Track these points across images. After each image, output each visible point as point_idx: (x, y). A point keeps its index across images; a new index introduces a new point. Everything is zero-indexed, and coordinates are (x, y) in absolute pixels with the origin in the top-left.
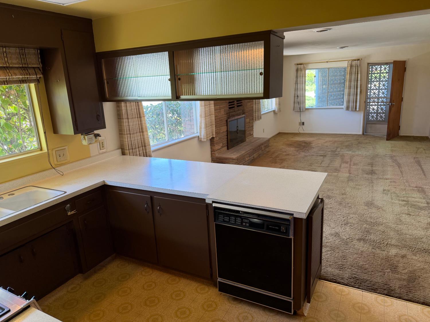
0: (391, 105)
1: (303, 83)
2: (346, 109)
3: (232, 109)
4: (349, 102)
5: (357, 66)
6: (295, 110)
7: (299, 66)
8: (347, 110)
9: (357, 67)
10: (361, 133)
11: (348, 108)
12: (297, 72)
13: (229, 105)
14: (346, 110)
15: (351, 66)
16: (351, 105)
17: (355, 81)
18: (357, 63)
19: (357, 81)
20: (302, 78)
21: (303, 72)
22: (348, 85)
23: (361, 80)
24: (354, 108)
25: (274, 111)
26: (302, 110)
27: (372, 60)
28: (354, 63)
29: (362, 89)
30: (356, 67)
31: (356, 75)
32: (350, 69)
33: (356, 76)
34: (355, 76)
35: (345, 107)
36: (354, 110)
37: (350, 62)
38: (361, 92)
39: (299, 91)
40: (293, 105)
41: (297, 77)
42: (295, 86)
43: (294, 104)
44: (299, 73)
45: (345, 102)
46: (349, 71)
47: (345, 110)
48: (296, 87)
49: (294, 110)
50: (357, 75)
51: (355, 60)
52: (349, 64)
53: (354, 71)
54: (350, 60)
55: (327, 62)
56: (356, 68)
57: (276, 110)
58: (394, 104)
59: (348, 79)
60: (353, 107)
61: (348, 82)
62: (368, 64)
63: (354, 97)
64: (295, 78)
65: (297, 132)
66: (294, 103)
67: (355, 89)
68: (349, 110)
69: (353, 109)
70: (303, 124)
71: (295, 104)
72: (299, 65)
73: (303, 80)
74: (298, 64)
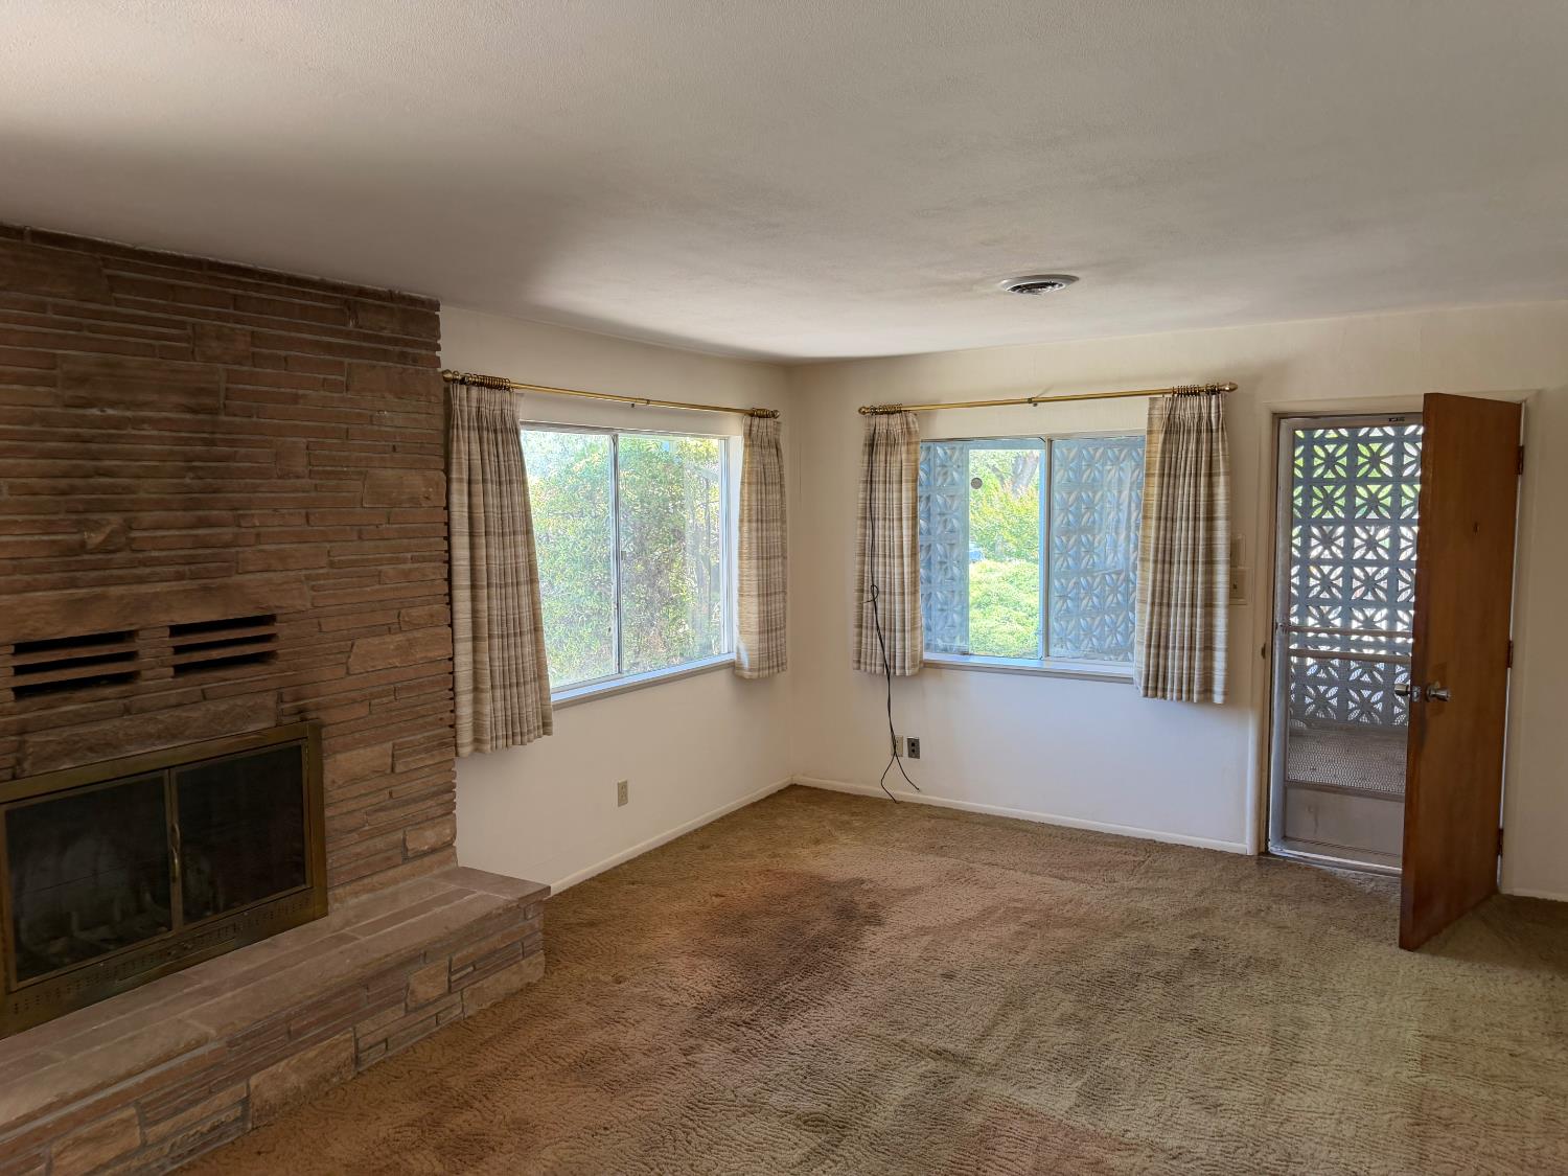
0: (1424, 697)
1: (904, 515)
2: (1146, 688)
3: (83, 694)
4: (1167, 648)
5: (1206, 430)
6: (863, 667)
7: (883, 419)
8: (1156, 695)
9: (1204, 435)
10: (1246, 845)
11: (1160, 685)
12: (871, 454)
13: (20, 670)
14: (1146, 695)
15: (1172, 428)
16: (1175, 663)
17: (1196, 519)
18: (1204, 411)
19: (1210, 518)
20: (895, 486)
21: (904, 456)
22: (1153, 541)
23: (1232, 517)
24: (1196, 687)
25: (733, 667)
26: (898, 672)
27: (1300, 396)
28: (1188, 409)
29: (1245, 566)
30: (1199, 432)
31: (1203, 480)
32: (1164, 443)
33: (1203, 491)
34: (1196, 486)
35: (1140, 673)
36: (1195, 697)
37: (1163, 402)
38: (1235, 588)
39: (881, 560)
40: (856, 639)
41: (870, 482)
42: (859, 531)
43: (860, 635)
44: (883, 458)
45: (1141, 643)
46: (1159, 455)
47: (1142, 692)
48: (869, 539)
49: (859, 668)
50: (1211, 486)
51: (1195, 394)
52: (1156, 412)
53: (1191, 455)
54: (1164, 393)
55: (1030, 401)
56: (1198, 441)
57: (746, 665)
58: (1443, 694)
59: (1155, 509)
60: (1190, 681)
61: (1153, 523)
62: (1278, 417)
63: (1193, 615)
64: (861, 486)
65: (875, 790)
66: (860, 626)
67: (1201, 568)
68: (1164, 697)
69: (1190, 691)
70: (914, 747)
71: (864, 632)
72: (882, 413)
73: (901, 499)
74: (875, 412)
